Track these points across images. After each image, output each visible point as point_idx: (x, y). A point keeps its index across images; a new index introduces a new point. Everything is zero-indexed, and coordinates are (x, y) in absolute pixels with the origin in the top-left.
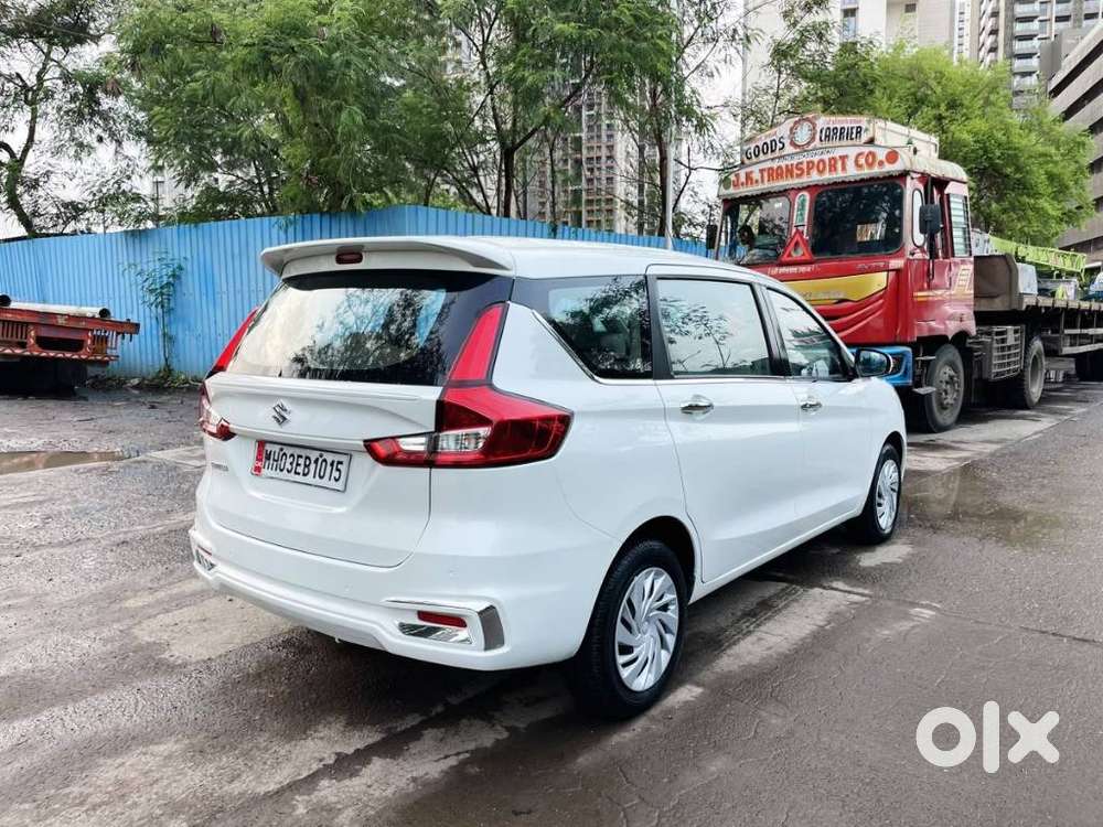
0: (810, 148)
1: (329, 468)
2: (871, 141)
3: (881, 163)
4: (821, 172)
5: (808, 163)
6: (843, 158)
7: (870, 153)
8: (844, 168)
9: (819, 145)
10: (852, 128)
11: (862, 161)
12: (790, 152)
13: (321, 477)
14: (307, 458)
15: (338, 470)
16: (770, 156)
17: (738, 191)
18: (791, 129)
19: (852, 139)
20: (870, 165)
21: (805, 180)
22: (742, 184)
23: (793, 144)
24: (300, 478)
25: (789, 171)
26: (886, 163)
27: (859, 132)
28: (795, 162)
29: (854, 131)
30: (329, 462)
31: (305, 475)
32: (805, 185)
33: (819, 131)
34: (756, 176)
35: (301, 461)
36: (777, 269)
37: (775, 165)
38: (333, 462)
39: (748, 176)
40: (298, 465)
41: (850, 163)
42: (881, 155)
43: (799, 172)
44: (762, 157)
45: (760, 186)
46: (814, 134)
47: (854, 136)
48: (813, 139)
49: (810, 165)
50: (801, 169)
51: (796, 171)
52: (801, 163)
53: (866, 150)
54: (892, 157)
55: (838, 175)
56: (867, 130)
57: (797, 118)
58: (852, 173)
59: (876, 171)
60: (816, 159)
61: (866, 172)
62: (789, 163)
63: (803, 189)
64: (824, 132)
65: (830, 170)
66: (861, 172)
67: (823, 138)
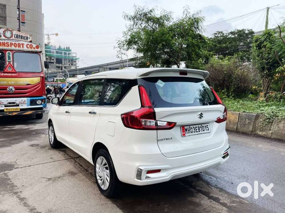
0: (11, 39)
1: (205, 128)
2: (31, 42)
3: (34, 48)
4: (15, 47)
5: (11, 43)
6: (23, 44)
8: (23, 47)
9: (14, 39)
10: (25, 37)
11: (29, 46)
12: (3, 38)
13: (204, 131)
14: (199, 127)
15: (207, 128)
18: (4, 32)
21: (9, 48)
23: (4, 36)
24: (198, 133)
25: (4, 44)
26: (36, 49)
27: (27, 38)
28: (6, 42)
29: (26, 37)
30: (204, 126)
31: (199, 131)
32: (10, 49)
33: (14, 35)
35: (197, 128)
36: (3, 74)
38: (205, 126)
40: (196, 130)
41: (25, 46)
42: (34, 46)
47: (26, 39)
48: (12, 36)
49: (11, 44)
50: (9, 45)
51: (6, 45)
52: (8, 43)
53: (30, 44)
54: (37, 47)
55: (21, 49)
56: (29, 38)
57: (6, 29)
58: (25, 49)
59: (33, 50)
60: (13, 43)
61: (30, 50)
62: (4, 42)
63: (9, 50)
64: (16, 35)
65: (18, 47)
66: (28, 49)
67: (16, 37)
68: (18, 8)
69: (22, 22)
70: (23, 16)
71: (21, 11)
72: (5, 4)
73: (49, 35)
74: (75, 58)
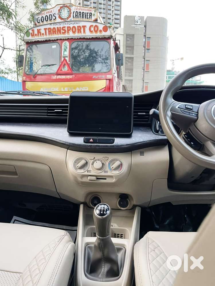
0: (68, 20)
2: (96, 20)
3: (101, 31)
4: (74, 32)
5: (68, 27)
6: (84, 27)
7: (96, 26)
8: (84, 32)
9: (73, 20)
10: (88, 13)
11: (92, 29)
12: (59, 21)
16: (49, 22)
17: (33, 38)
18: (59, 10)
19: (88, 18)
20: (96, 32)
21: (66, 36)
22: (36, 35)
23: (60, 17)
25: (59, 30)
26: (103, 32)
27: (91, 15)
28: (62, 26)
29: (89, 14)
32: (67, 38)
33: (72, 13)
34: (43, 31)
36: (55, 76)
37: (52, 27)
39: (39, 31)
41: (87, 30)
42: (101, 27)
43: (64, 31)
44: (45, 22)
45: (45, 37)
46: (70, 14)
47: (88, 17)
48: (70, 16)
49: (69, 28)
50: (65, 30)
51: (62, 31)
52: (65, 27)
53: (94, 24)
54: (105, 29)
55: (82, 35)
56: (94, 15)
57: (62, 6)
58: (88, 34)
59: (98, 35)
60: (71, 26)
61: (94, 35)
62: (59, 26)
63: (66, 40)
64: (75, 13)
65: (78, 32)
66: (92, 34)
67: (74, 16)
68: (144, 36)
69: (147, 49)
70: (149, 43)
71: (148, 37)
72: (134, 34)
73: (173, 61)
74: (199, 82)
